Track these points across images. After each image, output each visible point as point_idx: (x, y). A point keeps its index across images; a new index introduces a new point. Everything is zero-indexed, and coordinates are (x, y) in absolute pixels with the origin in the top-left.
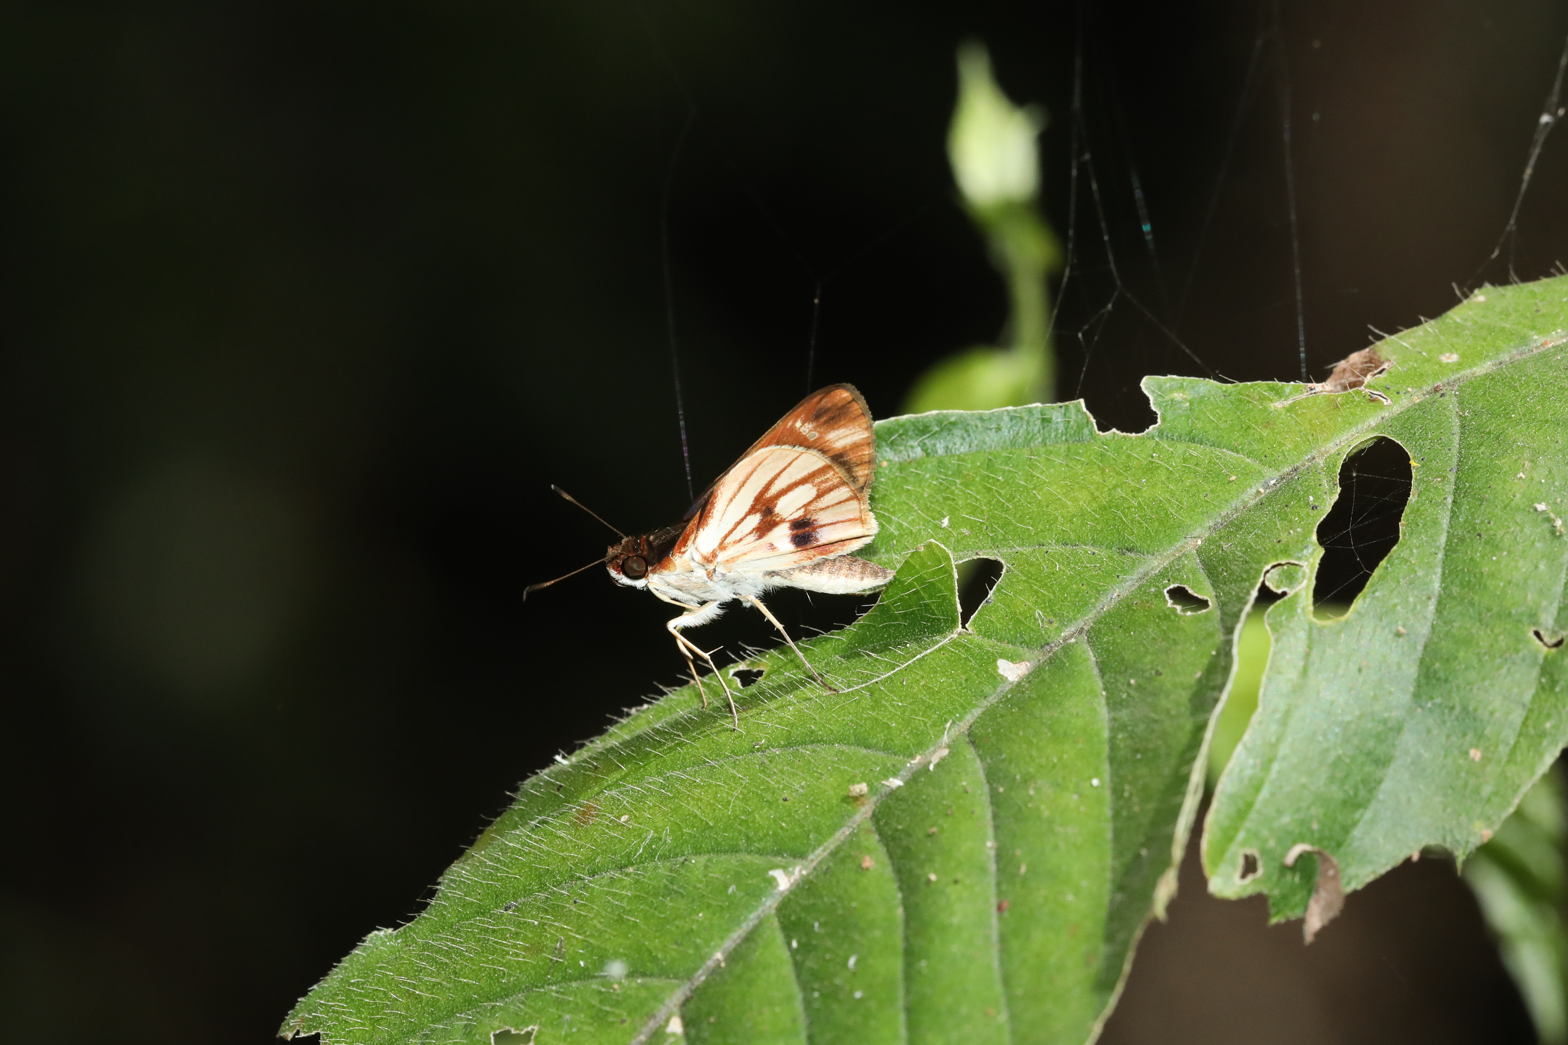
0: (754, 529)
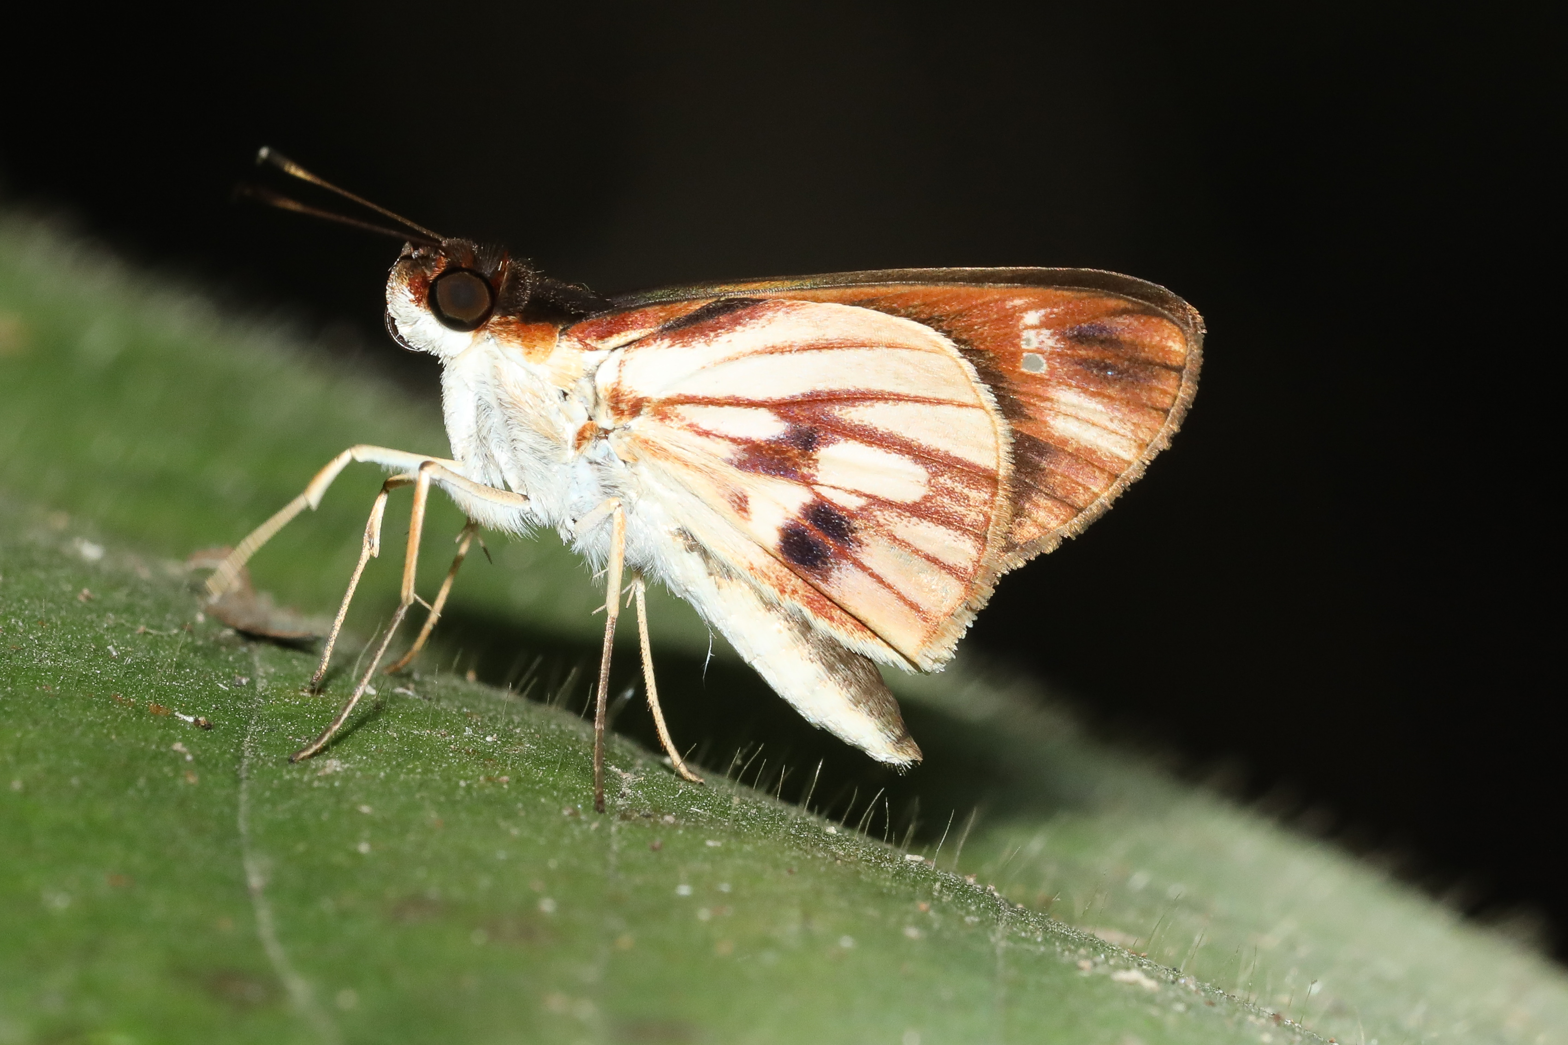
0: (747, 441)
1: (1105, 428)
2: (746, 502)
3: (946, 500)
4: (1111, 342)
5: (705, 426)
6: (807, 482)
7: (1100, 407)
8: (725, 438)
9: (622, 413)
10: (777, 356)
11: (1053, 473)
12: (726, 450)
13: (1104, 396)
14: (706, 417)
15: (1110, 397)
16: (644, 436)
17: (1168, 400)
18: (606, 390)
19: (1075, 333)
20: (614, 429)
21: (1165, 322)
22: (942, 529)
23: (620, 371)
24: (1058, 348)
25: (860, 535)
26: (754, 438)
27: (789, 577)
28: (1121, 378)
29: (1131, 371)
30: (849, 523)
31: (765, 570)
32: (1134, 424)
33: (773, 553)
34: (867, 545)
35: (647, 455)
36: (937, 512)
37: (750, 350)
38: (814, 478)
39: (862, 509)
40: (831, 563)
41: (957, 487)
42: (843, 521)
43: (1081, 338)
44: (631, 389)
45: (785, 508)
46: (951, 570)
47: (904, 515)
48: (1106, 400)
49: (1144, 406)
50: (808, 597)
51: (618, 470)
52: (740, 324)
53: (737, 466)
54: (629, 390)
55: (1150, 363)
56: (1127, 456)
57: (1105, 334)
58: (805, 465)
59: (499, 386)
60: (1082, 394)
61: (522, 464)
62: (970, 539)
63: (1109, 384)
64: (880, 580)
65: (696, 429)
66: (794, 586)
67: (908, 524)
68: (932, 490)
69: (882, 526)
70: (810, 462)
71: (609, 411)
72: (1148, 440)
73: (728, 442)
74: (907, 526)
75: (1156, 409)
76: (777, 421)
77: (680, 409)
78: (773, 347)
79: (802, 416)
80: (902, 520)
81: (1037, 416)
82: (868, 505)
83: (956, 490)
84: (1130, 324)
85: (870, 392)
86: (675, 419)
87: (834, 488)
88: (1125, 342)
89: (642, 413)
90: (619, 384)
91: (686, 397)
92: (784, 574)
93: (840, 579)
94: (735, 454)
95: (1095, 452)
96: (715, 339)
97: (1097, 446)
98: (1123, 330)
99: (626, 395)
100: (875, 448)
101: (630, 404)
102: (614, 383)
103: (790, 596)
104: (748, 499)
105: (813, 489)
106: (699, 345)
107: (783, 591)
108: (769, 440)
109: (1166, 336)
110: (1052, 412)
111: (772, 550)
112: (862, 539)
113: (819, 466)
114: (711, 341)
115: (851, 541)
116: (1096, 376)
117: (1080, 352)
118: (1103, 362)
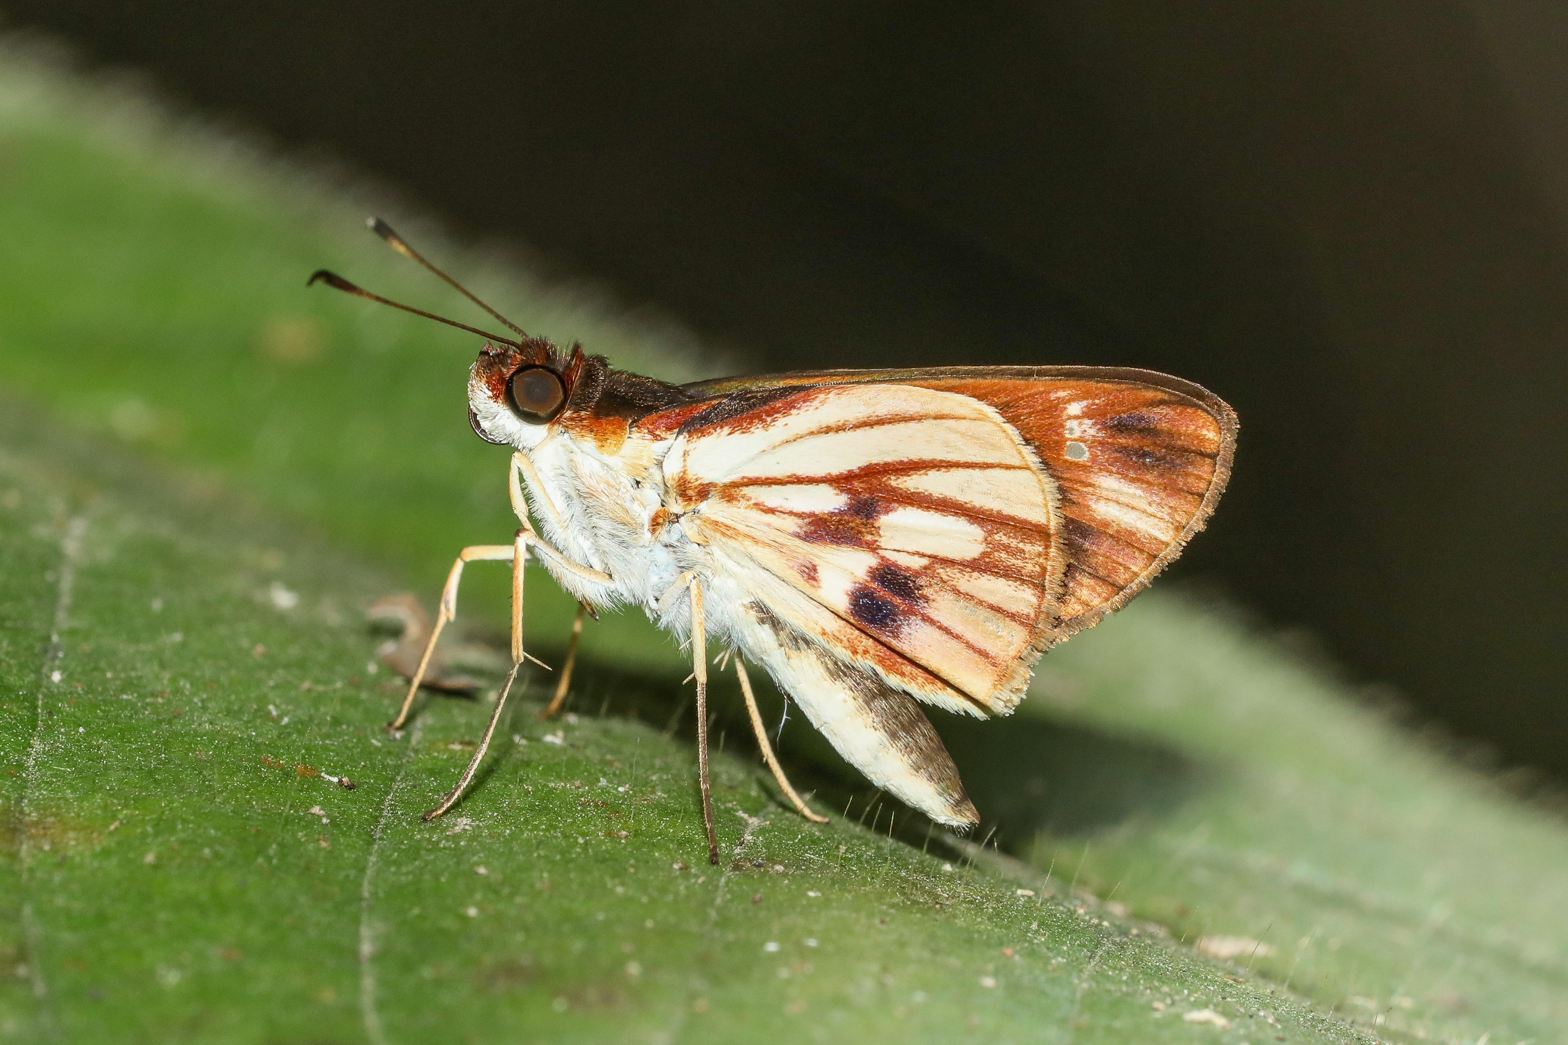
1: (1144, 512)
2: (815, 570)
3: (1003, 555)
4: (1149, 431)
5: (770, 504)
6: (873, 548)
7: (1139, 492)
8: (791, 513)
9: (690, 499)
10: (832, 435)
11: (1095, 553)
12: (792, 524)
13: (1143, 481)
14: (771, 496)
15: (1148, 483)
16: (714, 517)
17: (1203, 485)
18: (673, 479)
19: (1115, 422)
20: (685, 513)
21: (1199, 411)
22: (1002, 581)
23: (685, 460)
24: (1098, 437)
25: (926, 591)
26: (817, 513)
27: (859, 639)
28: (1159, 465)
29: (1168, 458)
30: (914, 582)
31: (837, 634)
32: (1171, 507)
33: (844, 616)
34: (934, 601)
35: (718, 535)
36: (996, 567)
37: (807, 432)
38: (878, 543)
39: (926, 568)
40: (901, 620)
41: (1012, 542)
42: (908, 580)
43: (1121, 428)
44: (696, 477)
45: (853, 573)
46: (1012, 616)
47: (965, 571)
48: (1144, 486)
49: (1181, 490)
50: (878, 656)
51: (692, 550)
52: (794, 407)
53: (804, 540)
54: (695, 478)
55: (1186, 451)
56: (1164, 538)
57: (1143, 424)
58: (867, 533)
59: (577, 477)
60: (1122, 480)
61: (603, 548)
62: (1030, 588)
63: (1147, 470)
64: (947, 631)
65: (761, 507)
66: (865, 647)
67: (970, 579)
68: (989, 547)
69: (946, 582)
70: (873, 529)
71: (678, 497)
72: (1184, 522)
73: (793, 517)
74: (969, 581)
75: (1192, 494)
76: (838, 494)
77: (746, 490)
78: (827, 427)
79: (861, 488)
80: (964, 575)
81: (1080, 500)
82: (930, 564)
83: (1012, 545)
84: (1166, 414)
85: (924, 462)
86: (741, 499)
87: (899, 551)
88: (1162, 430)
89: (710, 496)
90: (684, 472)
91: (750, 479)
92: (854, 636)
93: (910, 634)
94: (800, 527)
95: (1134, 534)
96: (772, 424)
97: (1137, 528)
98: (1160, 419)
99: (693, 482)
100: (932, 512)
101: (696, 490)
102: (681, 472)
103: (862, 656)
104: (817, 568)
105: (878, 553)
106: (756, 431)
107: (855, 652)
108: (832, 513)
109: (1200, 425)
110: (1094, 497)
111: (842, 614)
112: (928, 595)
113: (881, 532)
114: (769, 425)
115: (918, 598)
116: (1136, 463)
117: (1120, 441)
118: (1142, 449)
